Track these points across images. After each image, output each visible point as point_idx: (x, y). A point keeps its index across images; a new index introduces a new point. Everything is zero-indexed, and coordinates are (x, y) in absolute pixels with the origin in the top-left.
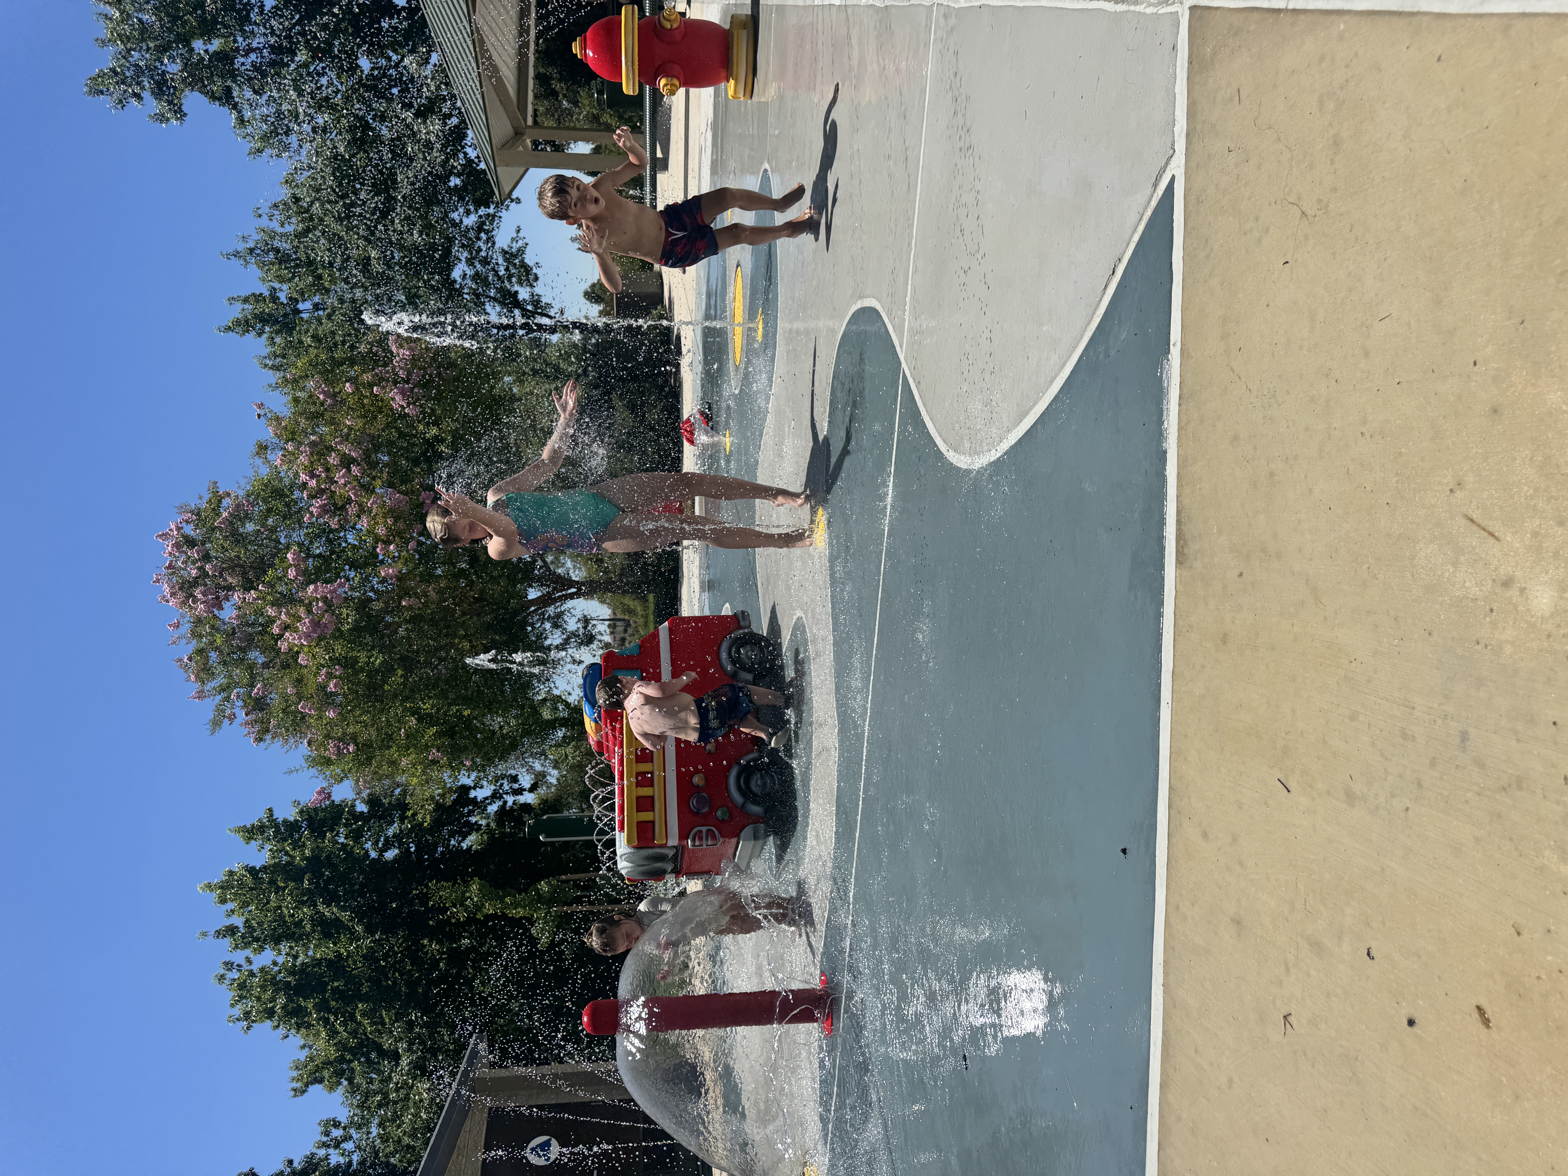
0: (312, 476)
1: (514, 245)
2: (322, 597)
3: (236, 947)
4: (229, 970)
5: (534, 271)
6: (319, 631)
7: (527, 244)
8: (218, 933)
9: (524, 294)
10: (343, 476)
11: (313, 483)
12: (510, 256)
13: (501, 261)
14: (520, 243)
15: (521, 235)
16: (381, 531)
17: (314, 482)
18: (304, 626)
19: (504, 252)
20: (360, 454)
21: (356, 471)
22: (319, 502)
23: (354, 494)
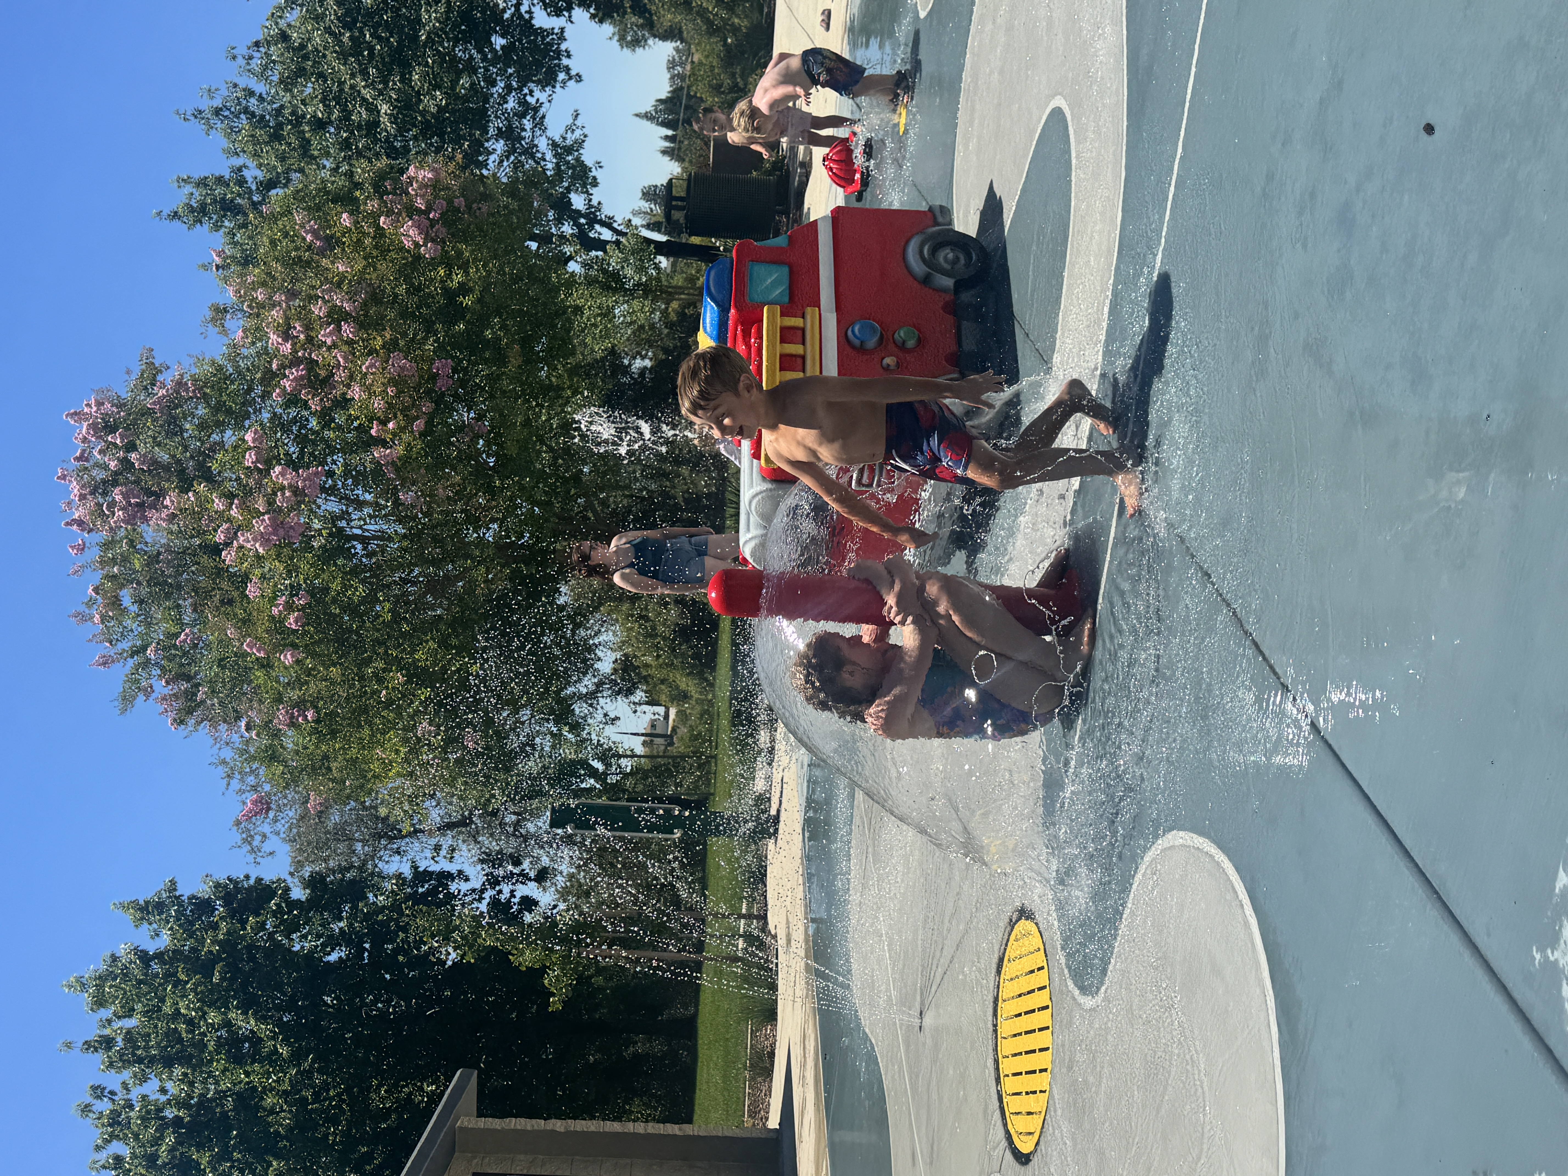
0: (286, 336)
1: (569, 135)
2: (290, 486)
3: (111, 1065)
4: (99, 1097)
5: (594, 173)
6: (281, 532)
7: (586, 136)
8: (88, 1046)
9: (578, 202)
10: (330, 333)
11: (287, 348)
12: (561, 150)
13: (549, 156)
14: (578, 133)
15: (579, 122)
16: (378, 404)
17: (289, 346)
18: (261, 525)
19: (554, 145)
20: (355, 308)
21: (347, 330)
22: (294, 373)
23: (345, 358)
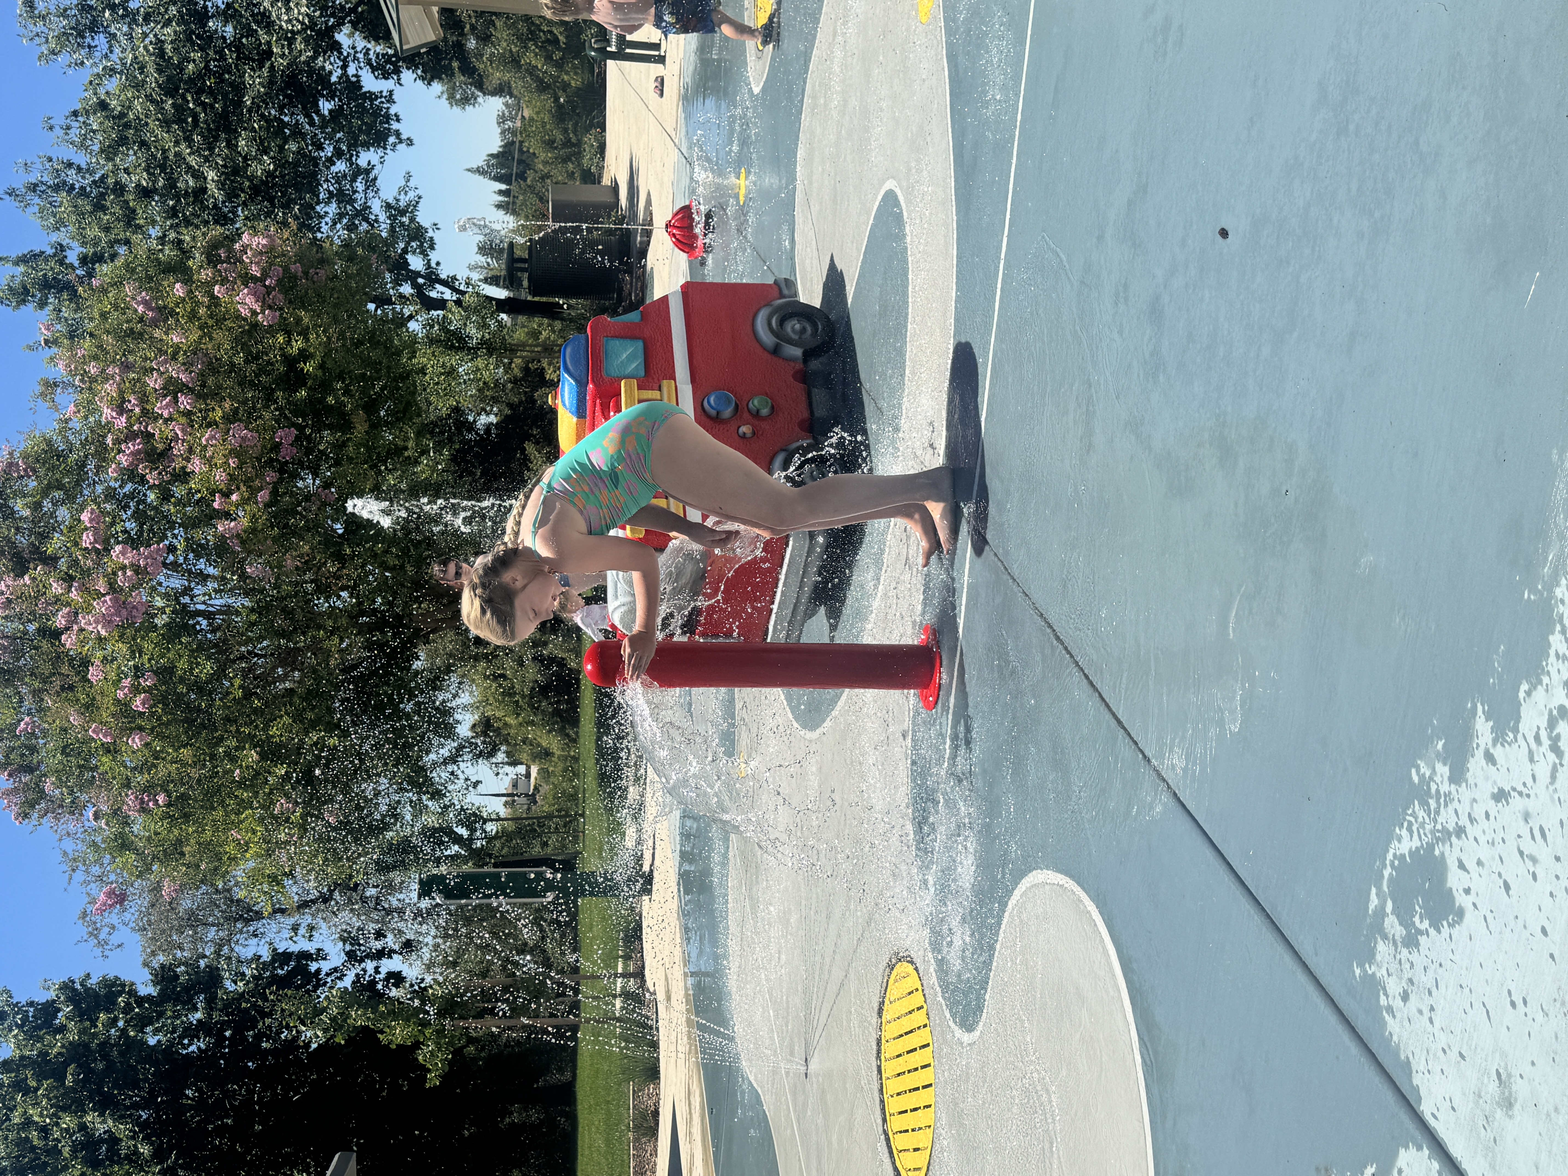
0: (121, 409)
1: (402, 197)
2: (132, 565)
5: (430, 234)
6: (124, 613)
7: (420, 198)
9: (416, 263)
10: (167, 406)
11: (122, 422)
12: (394, 210)
13: (382, 217)
14: (411, 195)
15: (411, 184)
16: (220, 476)
17: (124, 419)
18: (102, 606)
19: (388, 206)
20: (192, 378)
21: (185, 402)
22: (131, 447)
23: (183, 430)
